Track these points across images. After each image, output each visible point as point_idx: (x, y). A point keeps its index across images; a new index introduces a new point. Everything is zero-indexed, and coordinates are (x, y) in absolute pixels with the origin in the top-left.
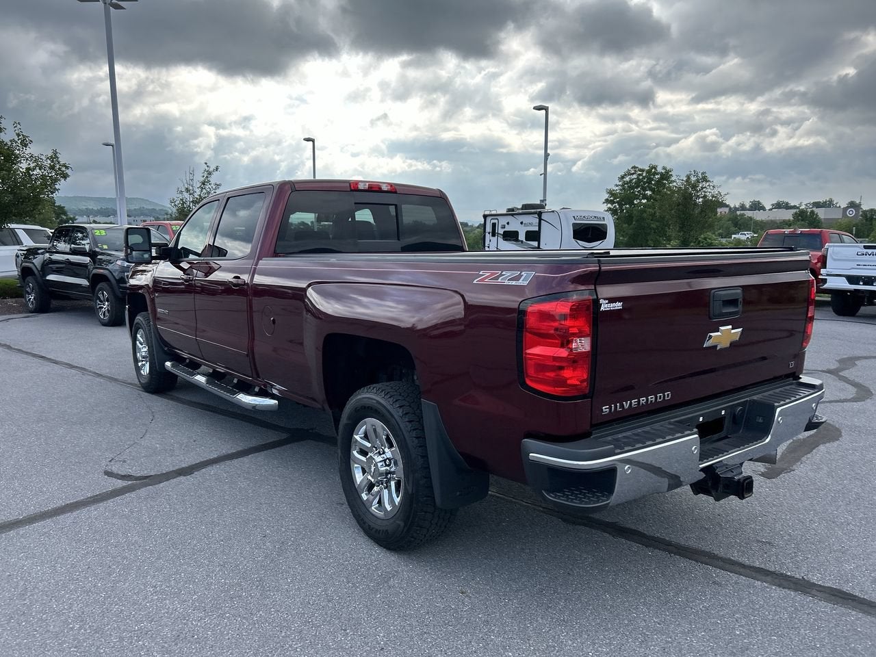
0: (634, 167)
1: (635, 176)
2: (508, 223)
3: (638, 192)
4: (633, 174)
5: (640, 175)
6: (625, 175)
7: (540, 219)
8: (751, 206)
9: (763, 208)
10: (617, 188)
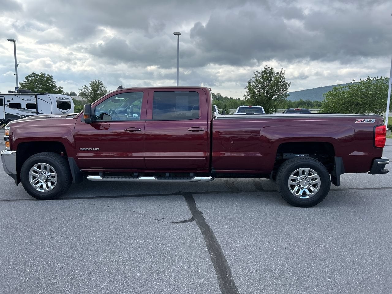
0: (33, 73)
1: (34, 78)
2: (12, 99)
3: (36, 85)
4: (33, 76)
5: (36, 77)
6: (29, 76)
7: (37, 98)
8: (70, 94)
9: (76, 95)
10: (24, 83)
